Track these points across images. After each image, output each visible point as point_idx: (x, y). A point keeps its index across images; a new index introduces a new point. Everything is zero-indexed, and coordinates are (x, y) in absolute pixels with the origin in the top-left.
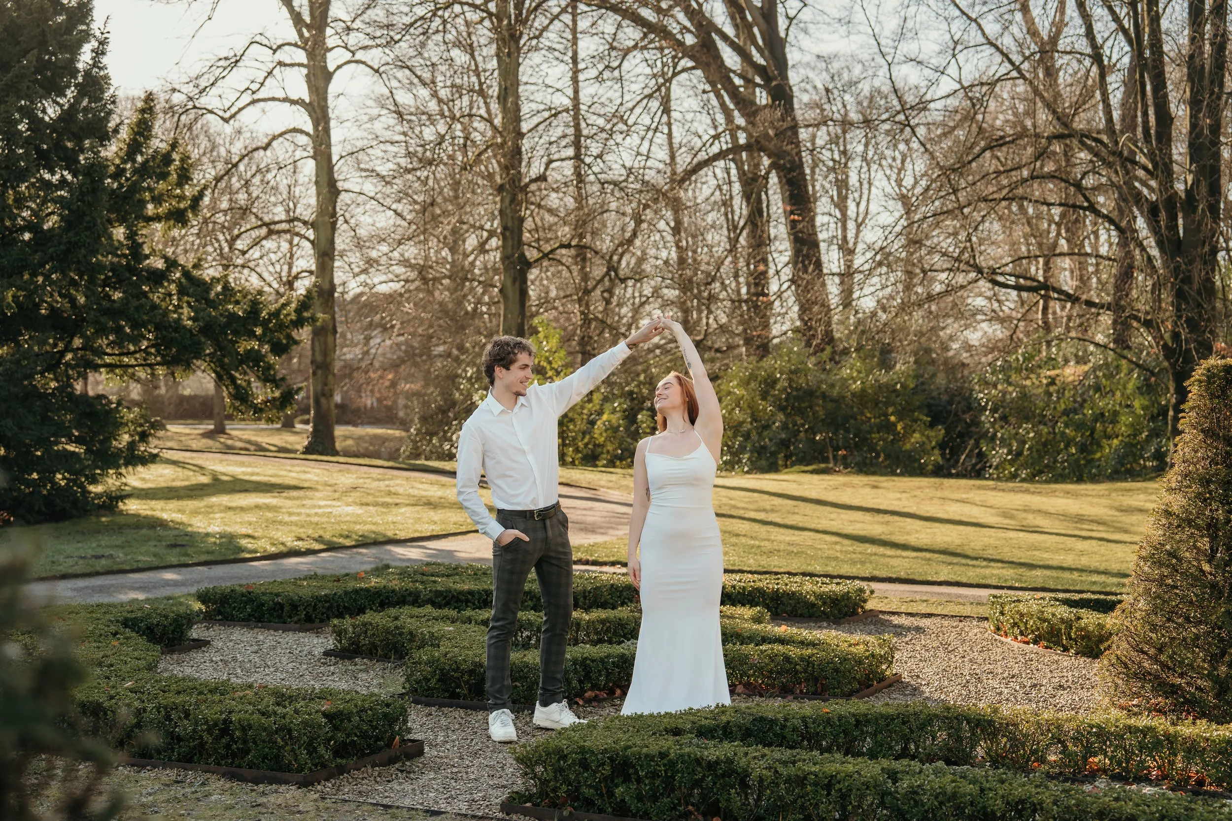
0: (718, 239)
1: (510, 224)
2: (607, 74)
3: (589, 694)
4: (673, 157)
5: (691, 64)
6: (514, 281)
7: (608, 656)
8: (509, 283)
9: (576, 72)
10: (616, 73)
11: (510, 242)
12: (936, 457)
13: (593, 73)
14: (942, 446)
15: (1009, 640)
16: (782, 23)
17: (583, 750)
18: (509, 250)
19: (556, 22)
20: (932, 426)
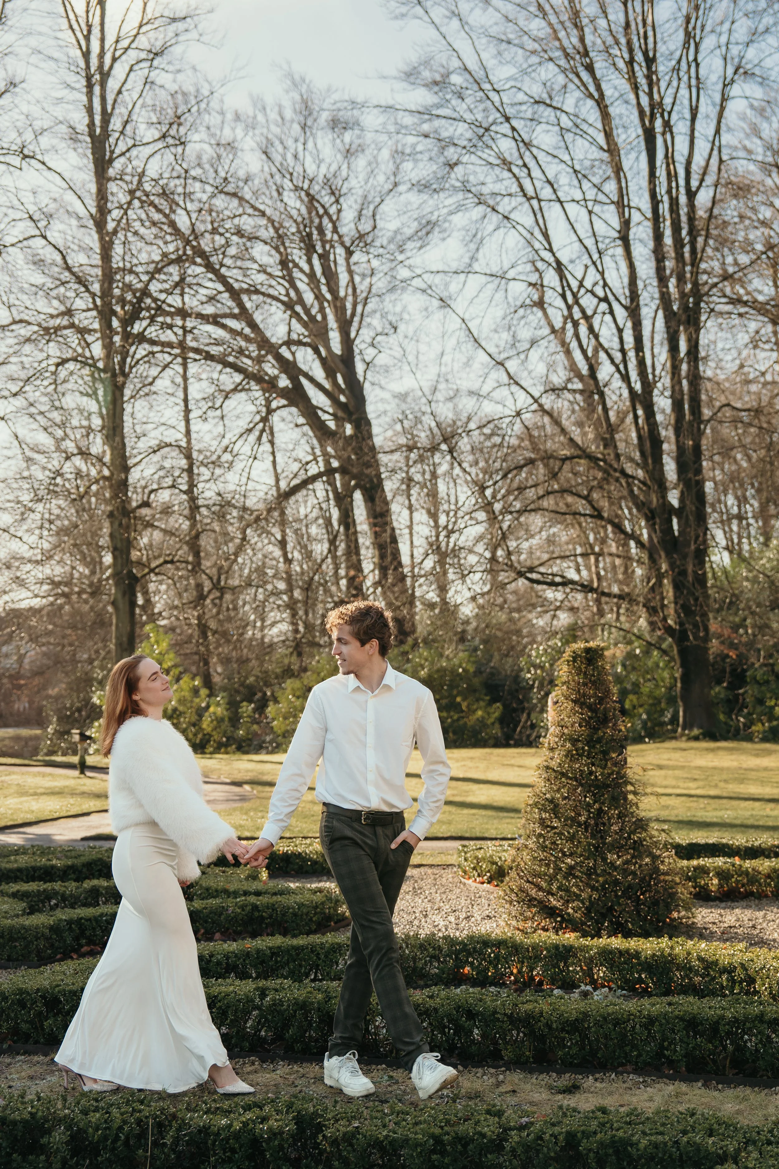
0: (320, 549)
1: (119, 545)
2: (210, 413)
3: (85, 949)
4: (277, 480)
5: (284, 402)
6: (124, 594)
7: (102, 915)
8: (119, 596)
9: (187, 411)
10: (218, 413)
11: (120, 561)
12: (496, 731)
13: (200, 413)
14: (501, 720)
15: (470, 882)
16: (360, 367)
17: (21, 991)
18: (119, 568)
19: (167, 370)
20: (491, 703)
